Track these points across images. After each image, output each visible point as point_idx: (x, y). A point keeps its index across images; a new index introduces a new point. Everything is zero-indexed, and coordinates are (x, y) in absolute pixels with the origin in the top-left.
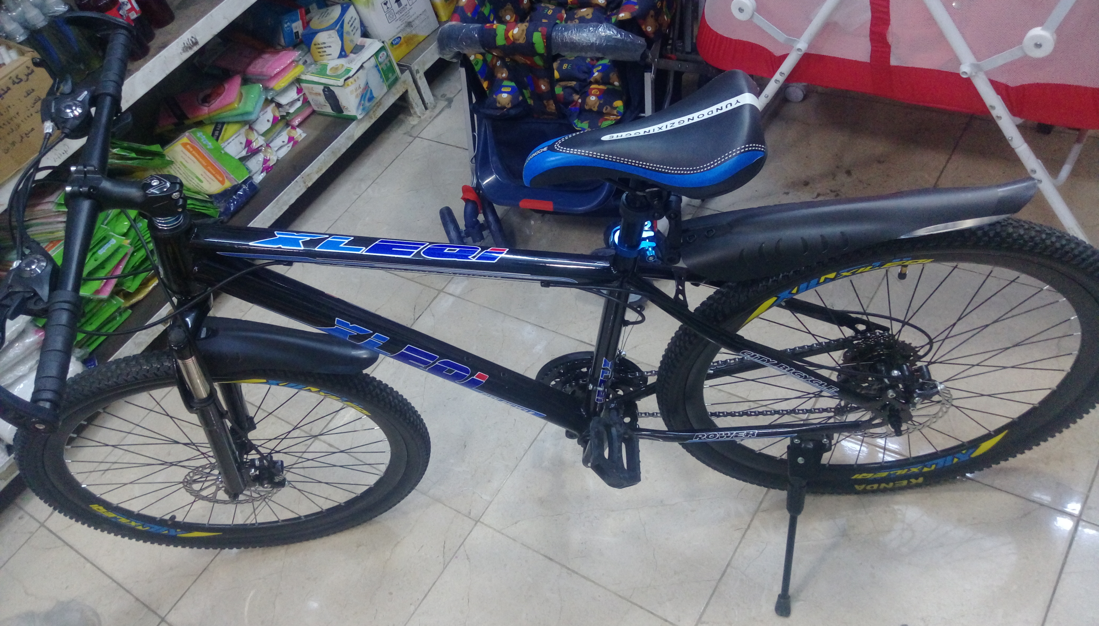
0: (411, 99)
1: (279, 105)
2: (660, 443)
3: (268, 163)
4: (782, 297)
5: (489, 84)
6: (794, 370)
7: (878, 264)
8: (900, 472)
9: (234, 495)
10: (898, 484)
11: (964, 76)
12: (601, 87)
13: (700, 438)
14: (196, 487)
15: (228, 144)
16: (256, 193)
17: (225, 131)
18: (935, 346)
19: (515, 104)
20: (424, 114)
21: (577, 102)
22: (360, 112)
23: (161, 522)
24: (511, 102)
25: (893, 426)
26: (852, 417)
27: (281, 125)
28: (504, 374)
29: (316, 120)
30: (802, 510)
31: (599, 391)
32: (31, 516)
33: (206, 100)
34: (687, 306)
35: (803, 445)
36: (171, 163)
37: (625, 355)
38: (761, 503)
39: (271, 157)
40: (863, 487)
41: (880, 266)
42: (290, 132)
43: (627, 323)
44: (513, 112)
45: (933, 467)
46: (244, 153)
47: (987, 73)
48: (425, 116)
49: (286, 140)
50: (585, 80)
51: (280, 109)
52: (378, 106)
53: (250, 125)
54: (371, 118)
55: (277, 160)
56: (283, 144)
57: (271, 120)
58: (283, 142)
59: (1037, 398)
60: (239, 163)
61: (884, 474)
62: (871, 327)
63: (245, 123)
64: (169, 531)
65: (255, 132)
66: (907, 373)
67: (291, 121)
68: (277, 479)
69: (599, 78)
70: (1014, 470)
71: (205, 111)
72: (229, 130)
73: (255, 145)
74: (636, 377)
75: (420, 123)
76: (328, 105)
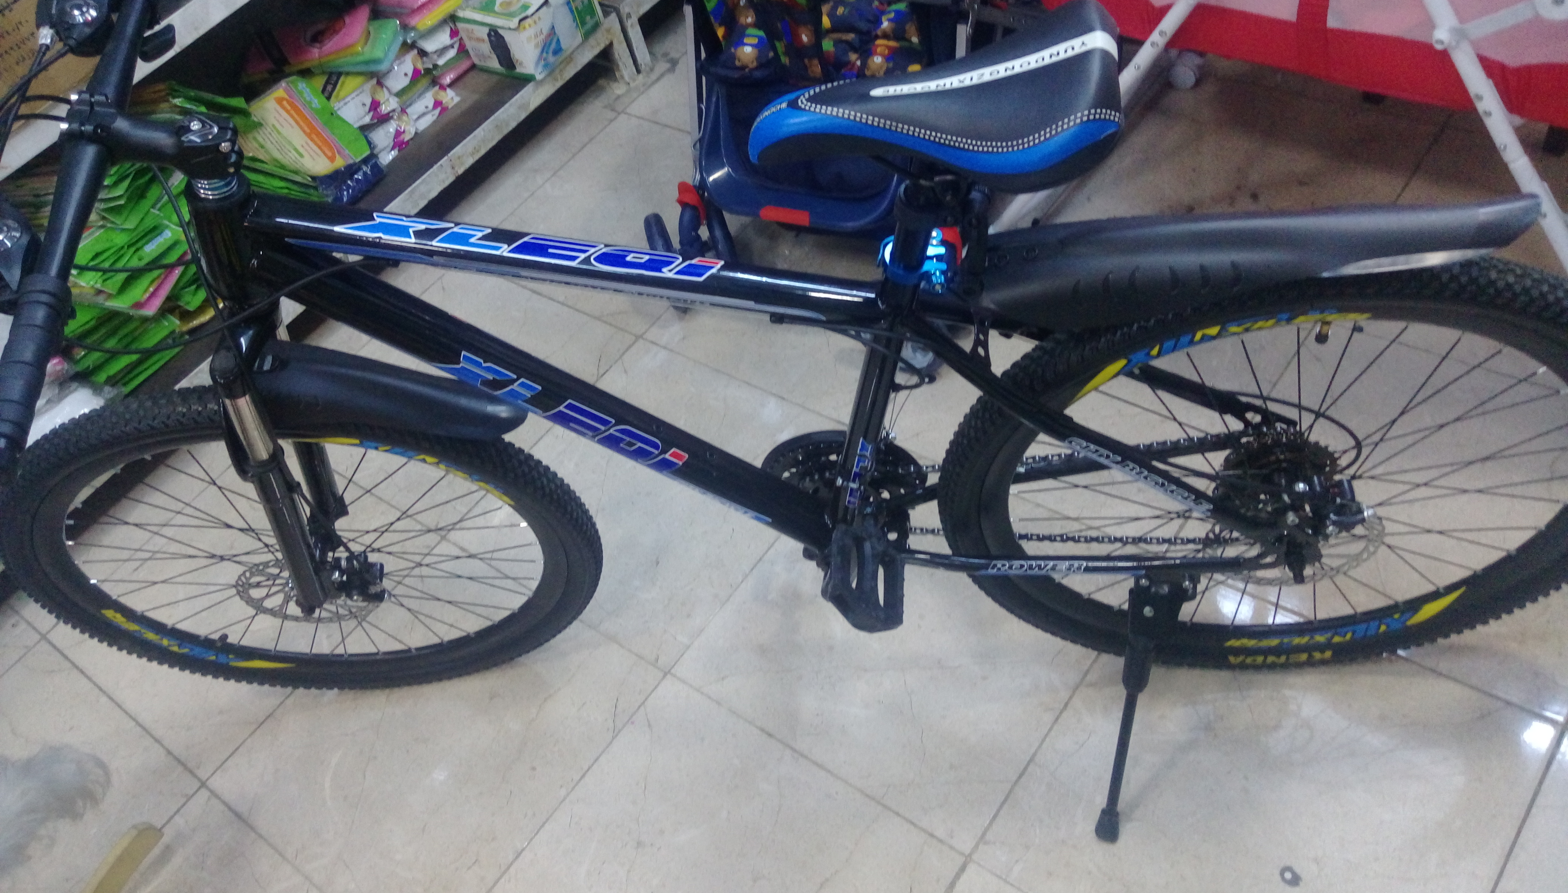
0: (617, 56)
1: (423, 53)
2: (941, 573)
3: (402, 136)
4: (1134, 361)
5: (726, 31)
6: (1146, 473)
7: (1285, 316)
8: (1297, 641)
9: (308, 609)
10: (1294, 658)
11: (1439, 47)
12: (892, 44)
13: (999, 569)
14: (256, 593)
15: (346, 104)
16: (381, 179)
17: (342, 86)
18: (1365, 452)
19: (763, 63)
20: (634, 80)
21: (854, 64)
22: (540, 69)
23: (207, 643)
24: (758, 58)
25: (1291, 568)
26: (1231, 552)
27: (424, 82)
28: (711, 455)
29: (473, 79)
30: (1145, 686)
31: (852, 490)
32: (29, 623)
33: (318, 38)
34: (990, 365)
35: (1153, 590)
36: (260, 125)
37: (895, 438)
38: (1087, 672)
39: (406, 129)
40: (1240, 659)
41: (1289, 320)
42: (437, 93)
43: (898, 388)
44: (758, 74)
45: (1349, 636)
46: (367, 120)
47: (1475, 44)
48: (637, 82)
49: (431, 106)
50: (868, 33)
51: (425, 58)
52: (568, 63)
53: (379, 79)
54: (556, 80)
55: (416, 133)
56: (425, 110)
57: (410, 74)
58: (427, 107)
59: (1515, 541)
60: (358, 131)
61: (1274, 642)
62: (1269, 418)
63: (371, 75)
64: (217, 657)
65: (385, 89)
66: (1318, 488)
67: (439, 77)
68: (373, 590)
69: (889, 31)
70: (1472, 649)
71: (315, 55)
72: (348, 84)
73: (384, 109)
74: (910, 474)
75: (628, 91)
76: (495, 57)
